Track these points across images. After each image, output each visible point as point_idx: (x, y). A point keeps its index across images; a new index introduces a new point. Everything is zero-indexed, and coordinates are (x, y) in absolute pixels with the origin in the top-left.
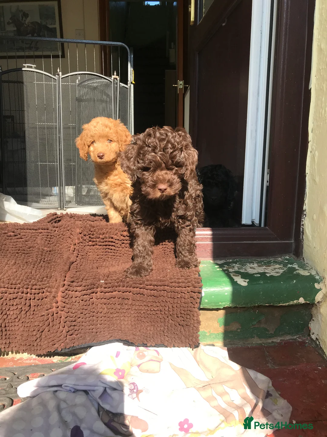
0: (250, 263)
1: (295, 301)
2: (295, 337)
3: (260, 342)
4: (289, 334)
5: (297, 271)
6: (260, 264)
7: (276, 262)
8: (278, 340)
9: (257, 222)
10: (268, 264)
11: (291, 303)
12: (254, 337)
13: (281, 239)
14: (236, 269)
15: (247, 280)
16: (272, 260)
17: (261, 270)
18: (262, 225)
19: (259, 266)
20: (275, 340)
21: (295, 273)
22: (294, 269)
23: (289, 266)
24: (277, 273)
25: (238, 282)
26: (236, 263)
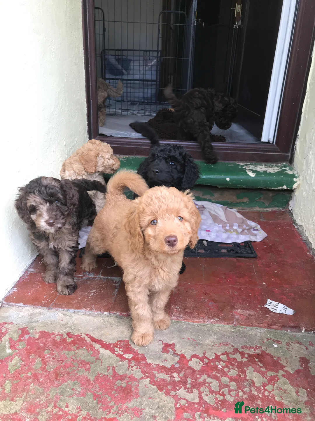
0: (260, 165)
1: (281, 187)
2: (280, 209)
3: (259, 210)
4: (277, 207)
5: (286, 172)
6: (266, 166)
7: (276, 166)
8: (270, 209)
9: (271, 141)
10: (271, 167)
11: (279, 188)
12: (256, 207)
13: (283, 152)
14: (251, 168)
15: (255, 174)
16: (275, 164)
17: (265, 169)
18: (274, 143)
19: (265, 167)
20: (268, 210)
21: (285, 172)
22: (286, 170)
23: (284, 168)
24: (274, 171)
25: (250, 175)
26: (252, 165)
